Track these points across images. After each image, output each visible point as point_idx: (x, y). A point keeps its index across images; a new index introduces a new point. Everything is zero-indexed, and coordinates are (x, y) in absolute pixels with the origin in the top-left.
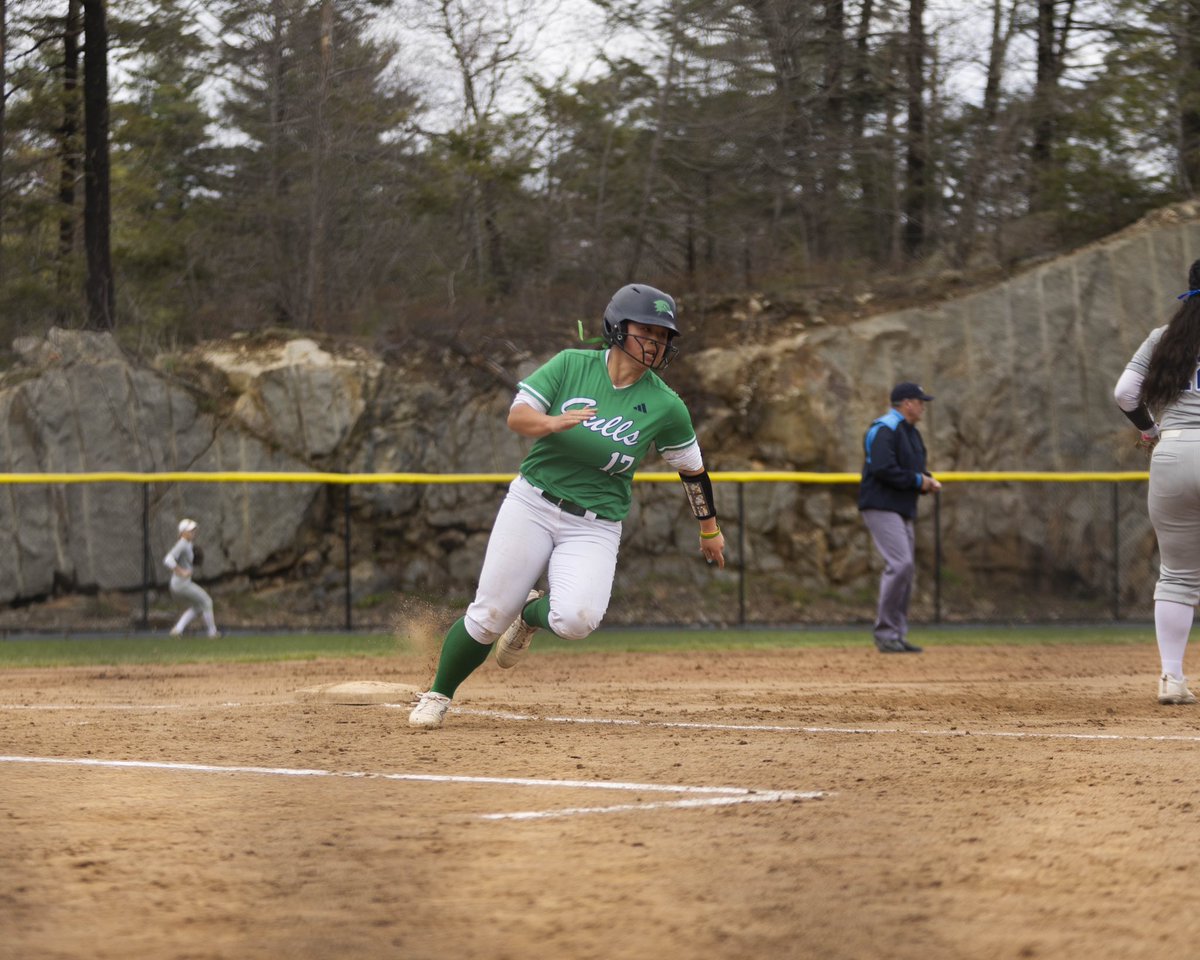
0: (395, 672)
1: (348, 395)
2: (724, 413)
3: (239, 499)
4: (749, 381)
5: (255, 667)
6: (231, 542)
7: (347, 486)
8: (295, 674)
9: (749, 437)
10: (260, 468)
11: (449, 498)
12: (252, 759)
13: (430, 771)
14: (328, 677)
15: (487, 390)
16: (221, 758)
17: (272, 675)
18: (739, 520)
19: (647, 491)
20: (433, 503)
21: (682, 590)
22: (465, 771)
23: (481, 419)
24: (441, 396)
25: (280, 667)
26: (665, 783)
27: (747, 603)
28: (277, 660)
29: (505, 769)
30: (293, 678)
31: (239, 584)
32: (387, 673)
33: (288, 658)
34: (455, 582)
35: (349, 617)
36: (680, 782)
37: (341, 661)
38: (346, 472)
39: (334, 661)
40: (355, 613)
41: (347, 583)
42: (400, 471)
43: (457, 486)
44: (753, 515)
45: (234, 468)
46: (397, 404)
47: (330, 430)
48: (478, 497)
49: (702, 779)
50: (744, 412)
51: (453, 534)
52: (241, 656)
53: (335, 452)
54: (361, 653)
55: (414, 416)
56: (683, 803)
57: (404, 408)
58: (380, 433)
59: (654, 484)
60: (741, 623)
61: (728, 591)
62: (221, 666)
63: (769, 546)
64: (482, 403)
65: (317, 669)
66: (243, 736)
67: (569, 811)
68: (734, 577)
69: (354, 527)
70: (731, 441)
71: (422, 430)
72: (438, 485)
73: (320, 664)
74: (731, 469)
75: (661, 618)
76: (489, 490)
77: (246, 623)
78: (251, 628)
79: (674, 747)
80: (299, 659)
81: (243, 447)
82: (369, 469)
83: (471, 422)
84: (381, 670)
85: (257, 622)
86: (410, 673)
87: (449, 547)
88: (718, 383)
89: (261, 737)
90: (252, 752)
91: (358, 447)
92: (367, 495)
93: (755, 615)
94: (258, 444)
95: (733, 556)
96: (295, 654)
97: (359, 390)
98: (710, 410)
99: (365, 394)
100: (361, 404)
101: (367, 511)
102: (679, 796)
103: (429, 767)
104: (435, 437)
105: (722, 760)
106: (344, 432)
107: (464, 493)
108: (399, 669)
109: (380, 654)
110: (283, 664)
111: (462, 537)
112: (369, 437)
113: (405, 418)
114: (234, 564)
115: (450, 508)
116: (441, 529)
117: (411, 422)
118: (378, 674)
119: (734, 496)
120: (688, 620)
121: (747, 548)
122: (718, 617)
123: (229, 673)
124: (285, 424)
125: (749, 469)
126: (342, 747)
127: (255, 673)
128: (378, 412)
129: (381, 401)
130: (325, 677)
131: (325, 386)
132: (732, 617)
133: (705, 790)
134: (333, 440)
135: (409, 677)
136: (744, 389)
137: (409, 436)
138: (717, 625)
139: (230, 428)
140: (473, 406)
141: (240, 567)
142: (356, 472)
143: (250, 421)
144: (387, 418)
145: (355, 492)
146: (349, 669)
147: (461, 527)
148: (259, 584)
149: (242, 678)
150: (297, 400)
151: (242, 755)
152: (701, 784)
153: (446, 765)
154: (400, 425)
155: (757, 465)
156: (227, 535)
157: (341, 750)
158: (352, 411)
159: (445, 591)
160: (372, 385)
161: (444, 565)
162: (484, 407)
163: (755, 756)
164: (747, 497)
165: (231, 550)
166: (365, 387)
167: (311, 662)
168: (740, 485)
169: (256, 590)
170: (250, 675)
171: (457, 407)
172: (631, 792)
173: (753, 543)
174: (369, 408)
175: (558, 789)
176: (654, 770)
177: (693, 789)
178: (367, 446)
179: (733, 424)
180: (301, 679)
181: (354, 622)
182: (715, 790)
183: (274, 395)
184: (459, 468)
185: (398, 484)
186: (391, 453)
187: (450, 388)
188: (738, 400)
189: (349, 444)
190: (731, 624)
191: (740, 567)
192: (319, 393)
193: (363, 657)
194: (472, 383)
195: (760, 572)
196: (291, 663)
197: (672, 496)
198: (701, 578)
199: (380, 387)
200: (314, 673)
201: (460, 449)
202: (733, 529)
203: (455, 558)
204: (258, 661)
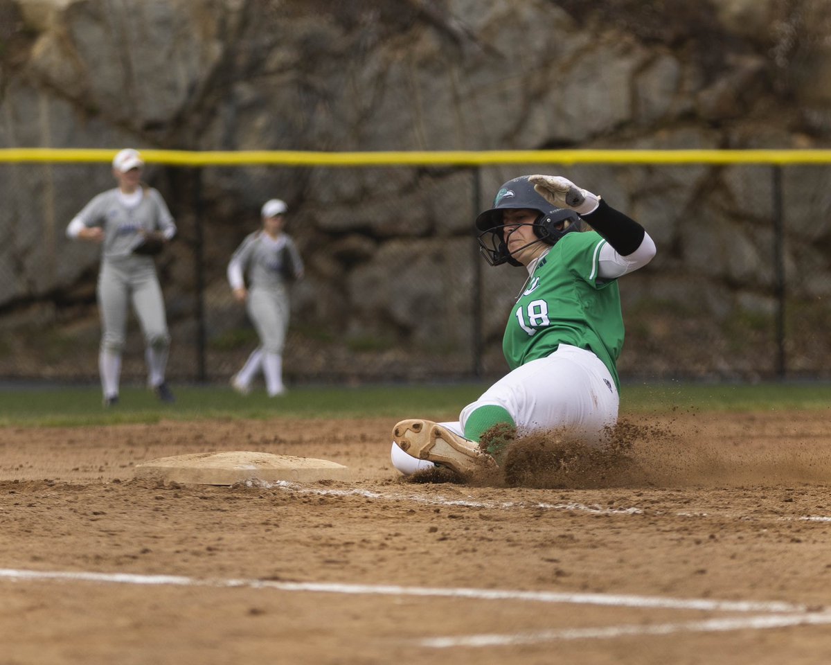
0: (278, 441)
1: (197, 36)
2: (752, 63)
3: (39, 189)
4: (788, 15)
5: (71, 434)
6: (26, 251)
7: (196, 172)
8: (130, 443)
9: (789, 99)
10: (70, 143)
11: (348, 187)
12: (80, 562)
13: (341, 580)
14: (180, 448)
15: (405, 28)
16: (35, 559)
17: (97, 445)
18: (776, 223)
19: (638, 178)
20: (325, 195)
21: (692, 324)
22: (392, 579)
23: (395, 72)
24: (337, 38)
25: (106, 434)
26: (684, 597)
27: (789, 345)
28: (101, 423)
29: (450, 577)
30: (128, 449)
31: (38, 315)
32: (267, 442)
33: (117, 421)
34: (357, 312)
35: (202, 362)
36: (706, 595)
37: (197, 426)
38: (195, 148)
39: (186, 425)
40: (211, 357)
41: (199, 312)
42: (275, 147)
43: (360, 170)
44: (795, 215)
45: (30, 142)
46: (271, 48)
47: (172, 87)
48: (392, 187)
49: (737, 591)
50: (780, 61)
51: (354, 242)
52: (49, 418)
53: (179, 120)
54: (225, 413)
55: (297, 66)
56: (714, 625)
57: (281, 56)
58: (245, 92)
59: (649, 168)
60: (779, 373)
61: (759, 324)
62: (19, 431)
63: (819, 260)
64: (397, 47)
65: (164, 436)
66: (64, 528)
67: (547, 635)
68: (769, 306)
69: (208, 230)
70: (761, 105)
71: (307, 88)
72: (333, 170)
73: (165, 429)
74: (763, 145)
75: (660, 365)
76: (408, 177)
77: (49, 371)
78: (58, 380)
79: (694, 547)
80: (132, 422)
81: (44, 111)
82: (229, 144)
83: (381, 77)
84: (257, 438)
85: (66, 369)
86: (300, 442)
87: (350, 261)
88: (744, 18)
89: (91, 530)
90: (79, 551)
91: (213, 113)
92: (227, 184)
93: (799, 363)
94: (65, 107)
95: (767, 275)
96: (126, 416)
97: (213, 28)
98: (731, 59)
99: (222, 35)
100: (216, 50)
101: (226, 208)
102: (706, 615)
103: (340, 573)
104: (328, 97)
105: (766, 565)
106: (192, 89)
107: (370, 180)
108: (282, 436)
109: (253, 416)
110: (110, 428)
111: (366, 245)
112: (229, 97)
113: (282, 69)
114: (31, 283)
115: (351, 203)
116: (337, 234)
117: (288, 77)
118: (252, 443)
119: (766, 186)
120: (700, 368)
121: (789, 264)
122: (745, 365)
123: (33, 442)
124: (106, 78)
125: (788, 146)
126: (212, 544)
127: (71, 442)
128: (242, 61)
129: (246, 44)
130: (175, 448)
131: (165, 23)
132: (767, 365)
133: (743, 606)
134: (175, 102)
135: (298, 447)
136: (782, 28)
137: (287, 97)
138: (745, 377)
139: (25, 83)
140: (383, 52)
141: (42, 287)
142: (210, 148)
143: (55, 74)
144: (255, 69)
145: (209, 179)
146: (209, 437)
147: (366, 231)
148: (68, 313)
149: (52, 449)
150: (122, 43)
151: (65, 555)
152: (737, 598)
153: (364, 571)
154: (274, 80)
155: (802, 140)
156: (22, 240)
157: (209, 549)
158: (204, 59)
159: (343, 326)
160: (233, 20)
161: (340, 287)
162: (400, 55)
163: (813, 559)
164: (788, 189)
165: (29, 262)
166: (223, 23)
167: (153, 426)
168: (777, 170)
169: (66, 323)
170: (64, 444)
171: (360, 53)
172: (636, 610)
173: (796, 256)
174: (229, 55)
175: (529, 604)
176: (667, 578)
177: (727, 606)
178: (226, 112)
179: (763, 81)
180: (140, 451)
181: (210, 371)
182: (757, 606)
183: (91, 35)
184: (364, 144)
185: (272, 167)
186: (261, 121)
187: (349, 25)
188: (772, 44)
189: (199, 108)
190: (766, 376)
191: (778, 290)
192: (154, 32)
193: (228, 420)
194: (383, 19)
195: (808, 299)
196: (121, 428)
197: (676, 186)
198: (719, 307)
199: (245, 22)
200: (157, 442)
201: (366, 116)
202: (767, 236)
203: (358, 278)
204: (74, 425)
